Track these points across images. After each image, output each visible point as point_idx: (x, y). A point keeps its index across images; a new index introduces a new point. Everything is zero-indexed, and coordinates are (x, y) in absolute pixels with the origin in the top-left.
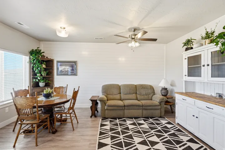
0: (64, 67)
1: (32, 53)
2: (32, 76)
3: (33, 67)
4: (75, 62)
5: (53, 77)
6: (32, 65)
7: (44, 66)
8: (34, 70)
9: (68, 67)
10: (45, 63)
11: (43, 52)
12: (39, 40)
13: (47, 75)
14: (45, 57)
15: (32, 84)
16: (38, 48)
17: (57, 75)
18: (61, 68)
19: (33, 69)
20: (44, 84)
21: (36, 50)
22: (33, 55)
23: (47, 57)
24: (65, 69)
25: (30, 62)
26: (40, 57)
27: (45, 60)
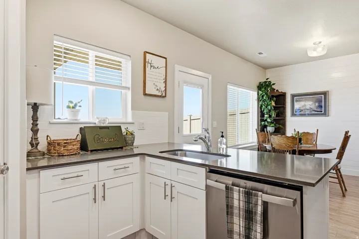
0: (302, 103)
1: (261, 87)
2: (261, 117)
3: (261, 106)
4: (325, 94)
5: (284, 119)
6: (260, 103)
7: (273, 104)
8: (263, 110)
9: (311, 103)
10: (275, 99)
11: (274, 84)
12: (265, 68)
13: (276, 117)
14: (275, 91)
15: (260, 127)
16: (267, 79)
18: (297, 106)
19: (261, 109)
20: (273, 129)
21: (266, 82)
22: (263, 89)
23: (277, 90)
24: (305, 105)
25: (259, 100)
27: (275, 95)
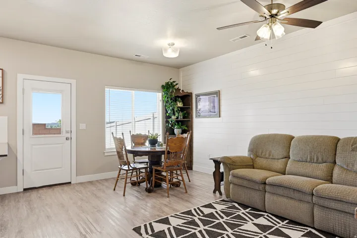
2: (166, 119)
3: (166, 106)
4: (217, 93)
5: (191, 121)
7: (180, 104)
10: (180, 99)
11: (177, 84)
14: (181, 91)
15: (165, 129)
16: (171, 79)
17: (196, 116)
19: (166, 110)
20: (180, 130)
21: (168, 83)
23: (183, 91)
26: (175, 91)
27: (180, 95)
